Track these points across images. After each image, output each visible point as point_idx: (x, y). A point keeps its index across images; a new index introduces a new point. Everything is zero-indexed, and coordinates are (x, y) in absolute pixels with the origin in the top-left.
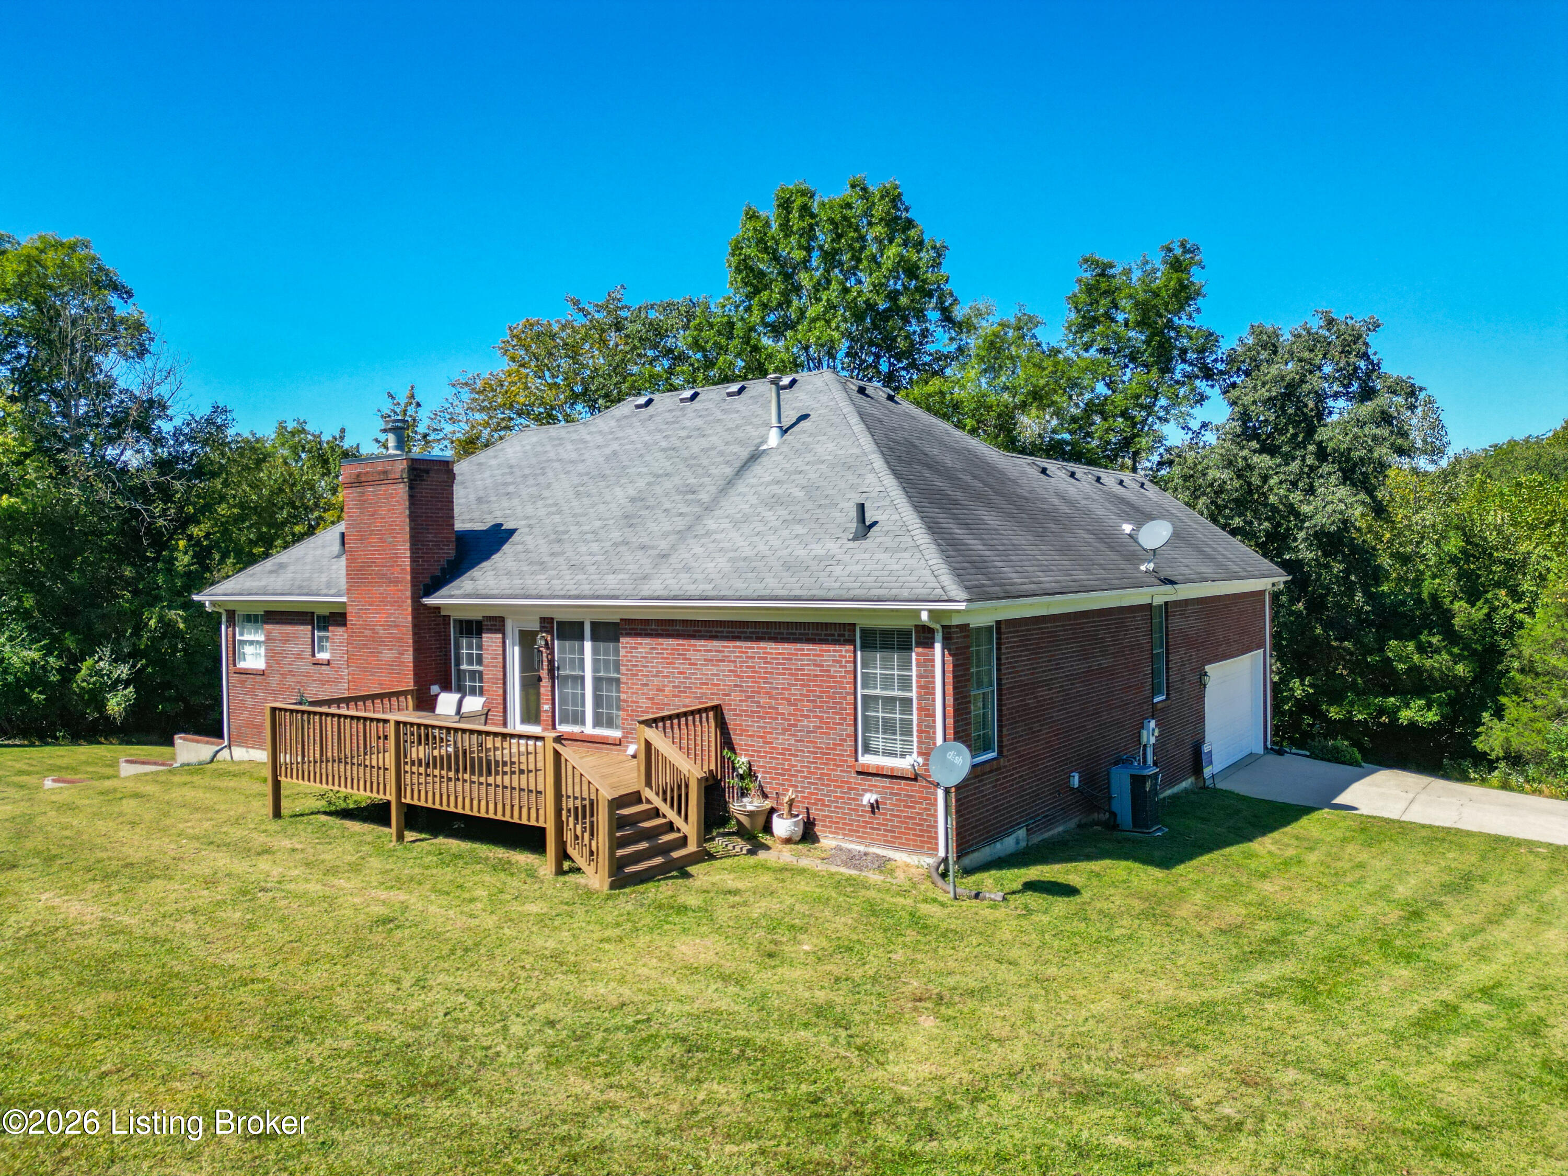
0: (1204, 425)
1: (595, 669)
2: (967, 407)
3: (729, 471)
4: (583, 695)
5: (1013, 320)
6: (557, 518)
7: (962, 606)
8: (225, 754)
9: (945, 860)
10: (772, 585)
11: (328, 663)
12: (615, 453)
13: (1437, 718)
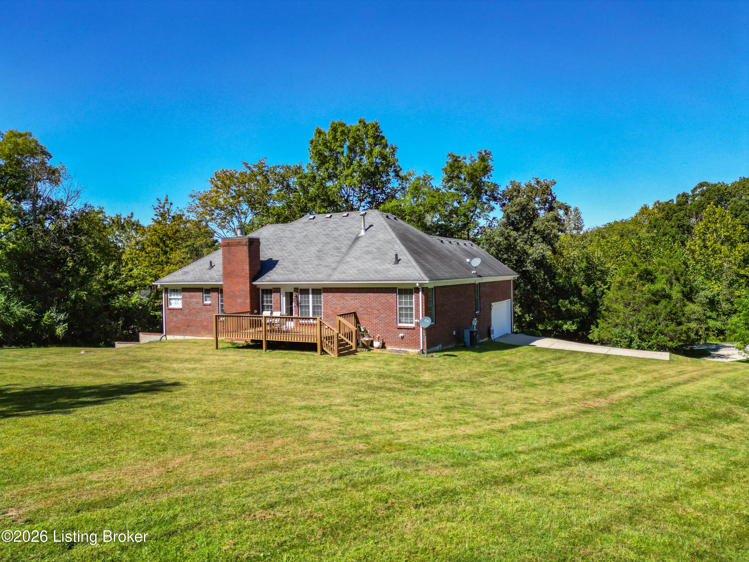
0: (494, 218)
1: (313, 303)
2: (407, 211)
3: (350, 243)
4: (309, 311)
5: (422, 177)
6: (293, 257)
7: (428, 282)
8: (164, 338)
9: (422, 350)
10: (372, 276)
11: (210, 305)
12: (306, 235)
13: (576, 328)
